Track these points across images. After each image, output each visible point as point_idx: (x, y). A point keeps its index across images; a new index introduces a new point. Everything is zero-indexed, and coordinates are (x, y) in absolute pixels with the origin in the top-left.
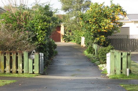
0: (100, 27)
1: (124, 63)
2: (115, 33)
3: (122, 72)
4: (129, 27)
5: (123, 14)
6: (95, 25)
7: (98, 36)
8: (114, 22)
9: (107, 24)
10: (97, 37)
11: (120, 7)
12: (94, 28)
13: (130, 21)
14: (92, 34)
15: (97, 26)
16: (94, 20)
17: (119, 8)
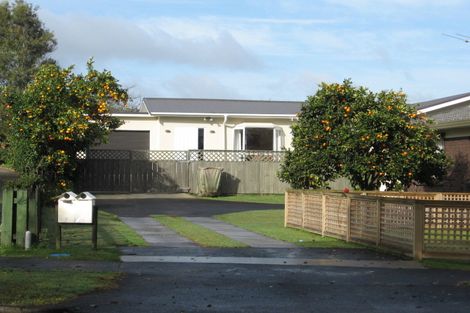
0: (55, 128)
1: (21, 217)
2: (96, 144)
3: (14, 241)
4: (148, 132)
5: (119, 96)
6: (42, 123)
7: (50, 150)
8: (97, 117)
9: (72, 122)
10: (47, 154)
11: (111, 78)
12: (39, 130)
13: (149, 115)
14: (33, 146)
15: (47, 127)
16: (39, 110)
17: (108, 82)
